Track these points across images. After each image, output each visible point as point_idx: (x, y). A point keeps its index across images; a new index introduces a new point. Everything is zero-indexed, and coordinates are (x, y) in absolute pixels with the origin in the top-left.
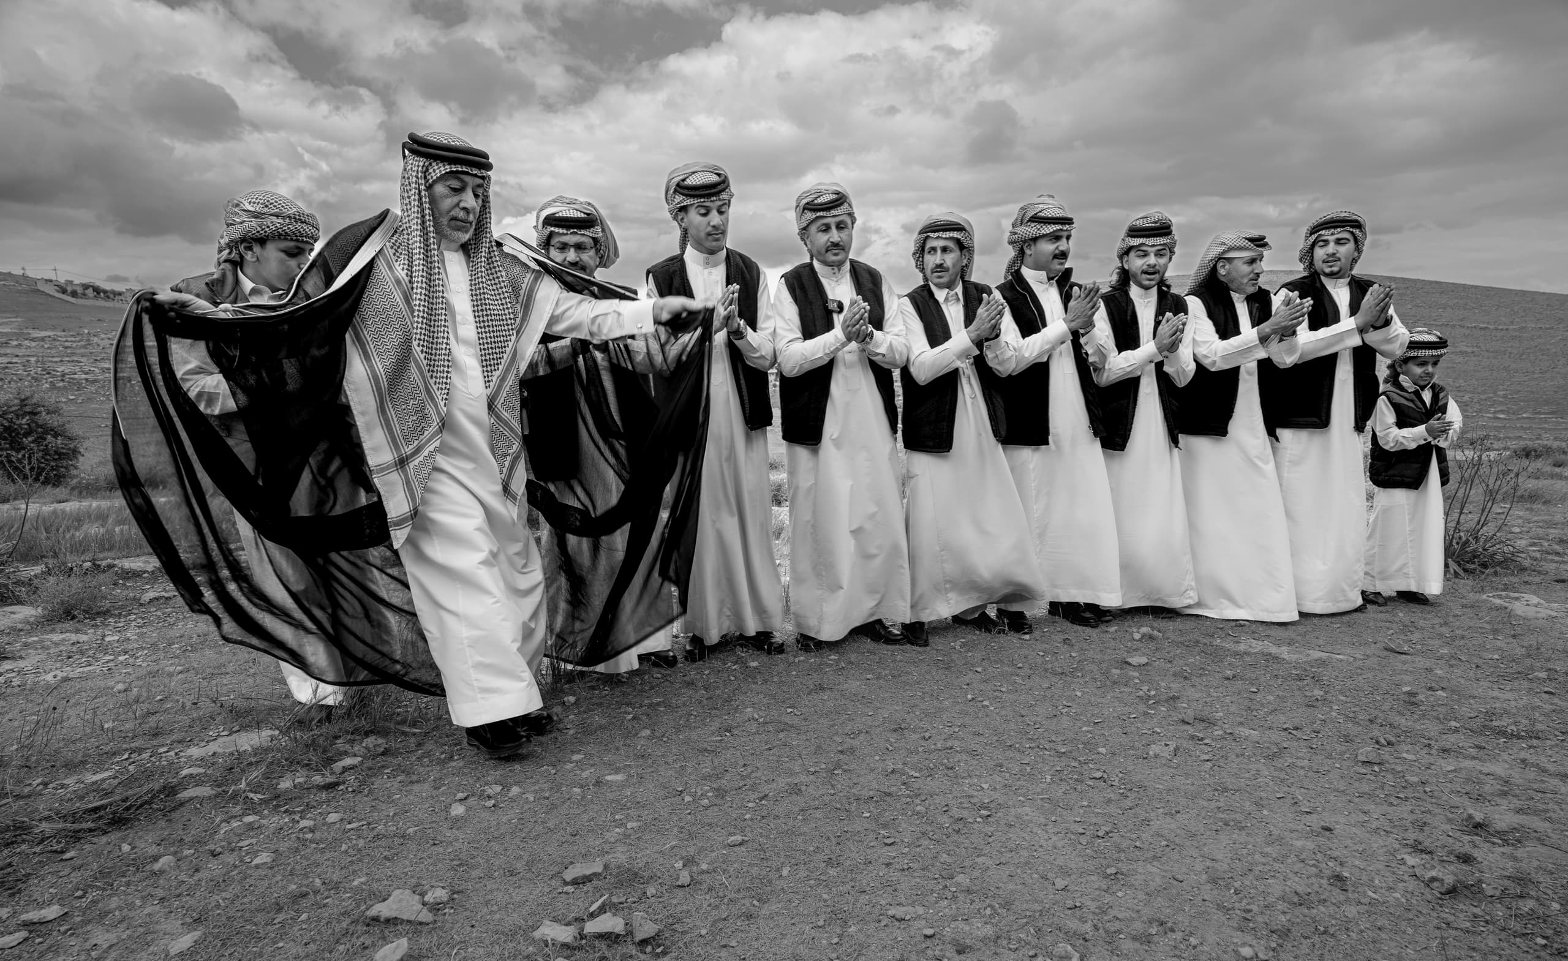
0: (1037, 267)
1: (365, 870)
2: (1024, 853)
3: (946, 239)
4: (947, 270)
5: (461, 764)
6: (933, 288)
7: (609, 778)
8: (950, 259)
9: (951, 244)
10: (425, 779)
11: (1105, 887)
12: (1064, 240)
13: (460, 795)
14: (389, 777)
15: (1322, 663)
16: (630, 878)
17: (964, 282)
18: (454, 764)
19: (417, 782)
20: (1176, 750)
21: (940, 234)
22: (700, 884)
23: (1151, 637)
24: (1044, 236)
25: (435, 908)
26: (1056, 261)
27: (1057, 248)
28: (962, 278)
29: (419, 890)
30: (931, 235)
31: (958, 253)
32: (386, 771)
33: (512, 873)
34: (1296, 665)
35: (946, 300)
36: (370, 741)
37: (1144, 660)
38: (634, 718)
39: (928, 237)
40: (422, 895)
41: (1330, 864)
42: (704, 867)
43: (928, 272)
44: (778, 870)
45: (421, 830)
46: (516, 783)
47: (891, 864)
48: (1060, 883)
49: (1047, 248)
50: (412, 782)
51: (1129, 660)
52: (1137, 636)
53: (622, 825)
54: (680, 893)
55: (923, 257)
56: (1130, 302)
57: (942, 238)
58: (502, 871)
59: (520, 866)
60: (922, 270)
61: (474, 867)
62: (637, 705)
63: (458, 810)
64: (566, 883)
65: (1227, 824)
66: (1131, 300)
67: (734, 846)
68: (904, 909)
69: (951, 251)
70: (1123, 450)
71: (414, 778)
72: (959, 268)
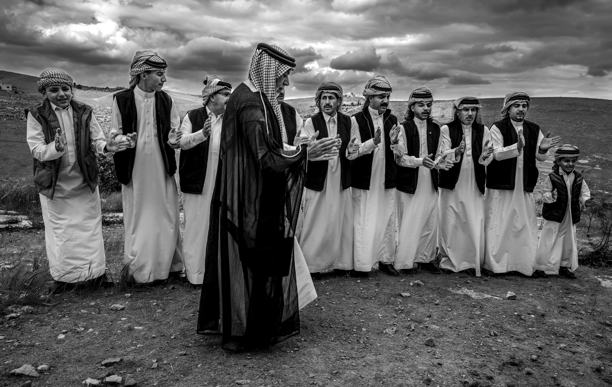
0: (374, 108)
1: (12, 358)
2: (303, 364)
3: (331, 93)
4: (331, 107)
5: (68, 319)
6: (324, 114)
7: (136, 328)
8: (332, 102)
9: (333, 96)
10: (49, 324)
11: (329, 377)
12: (386, 98)
13: (64, 331)
14: (31, 323)
15: (488, 300)
16: (131, 365)
17: (338, 113)
18: (64, 319)
19: (45, 325)
20: (396, 331)
21: (328, 91)
22: (162, 368)
23: (418, 285)
24: (377, 95)
25: (41, 372)
26: (382, 107)
27: (383, 101)
28: (337, 111)
29: (35, 365)
30: (325, 91)
31: (336, 100)
32: (31, 320)
33: (79, 361)
34: (477, 301)
35: (329, 121)
36: (25, 308)
37: (408, 294)
38: (156, 304)
39: (323, 92)
40: (36, 367)
41: (429, 375)
42: (165, 362)
43: (322, 107)
44: (197, 365)
45: (42, 344)
46: (92, 328)
47: (246, 365)
48: (312, 375)
49: (379, 101)
50: (42, 325)
51: (402, 294)
52: (411, 284)
53: (135, 345)
54: (151, 371)
55: (320, 101)
56: (415, 126)
57: (329, 93)
58: (75, 360)
59: (84, 359)
60: (319, 107)
61: (63, 358)
62: (160, 299)
63: (61, 336)
64: (102, 365)
65: (396, 359)
66: (416, 125)
67: (181, 355)
68: (243, 380)
69: (333, 99)
70: (414, 194)
71: (44, 324)
72: (336, 106)
